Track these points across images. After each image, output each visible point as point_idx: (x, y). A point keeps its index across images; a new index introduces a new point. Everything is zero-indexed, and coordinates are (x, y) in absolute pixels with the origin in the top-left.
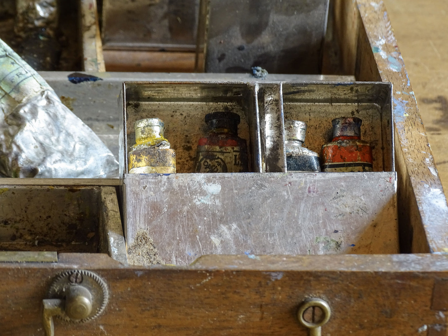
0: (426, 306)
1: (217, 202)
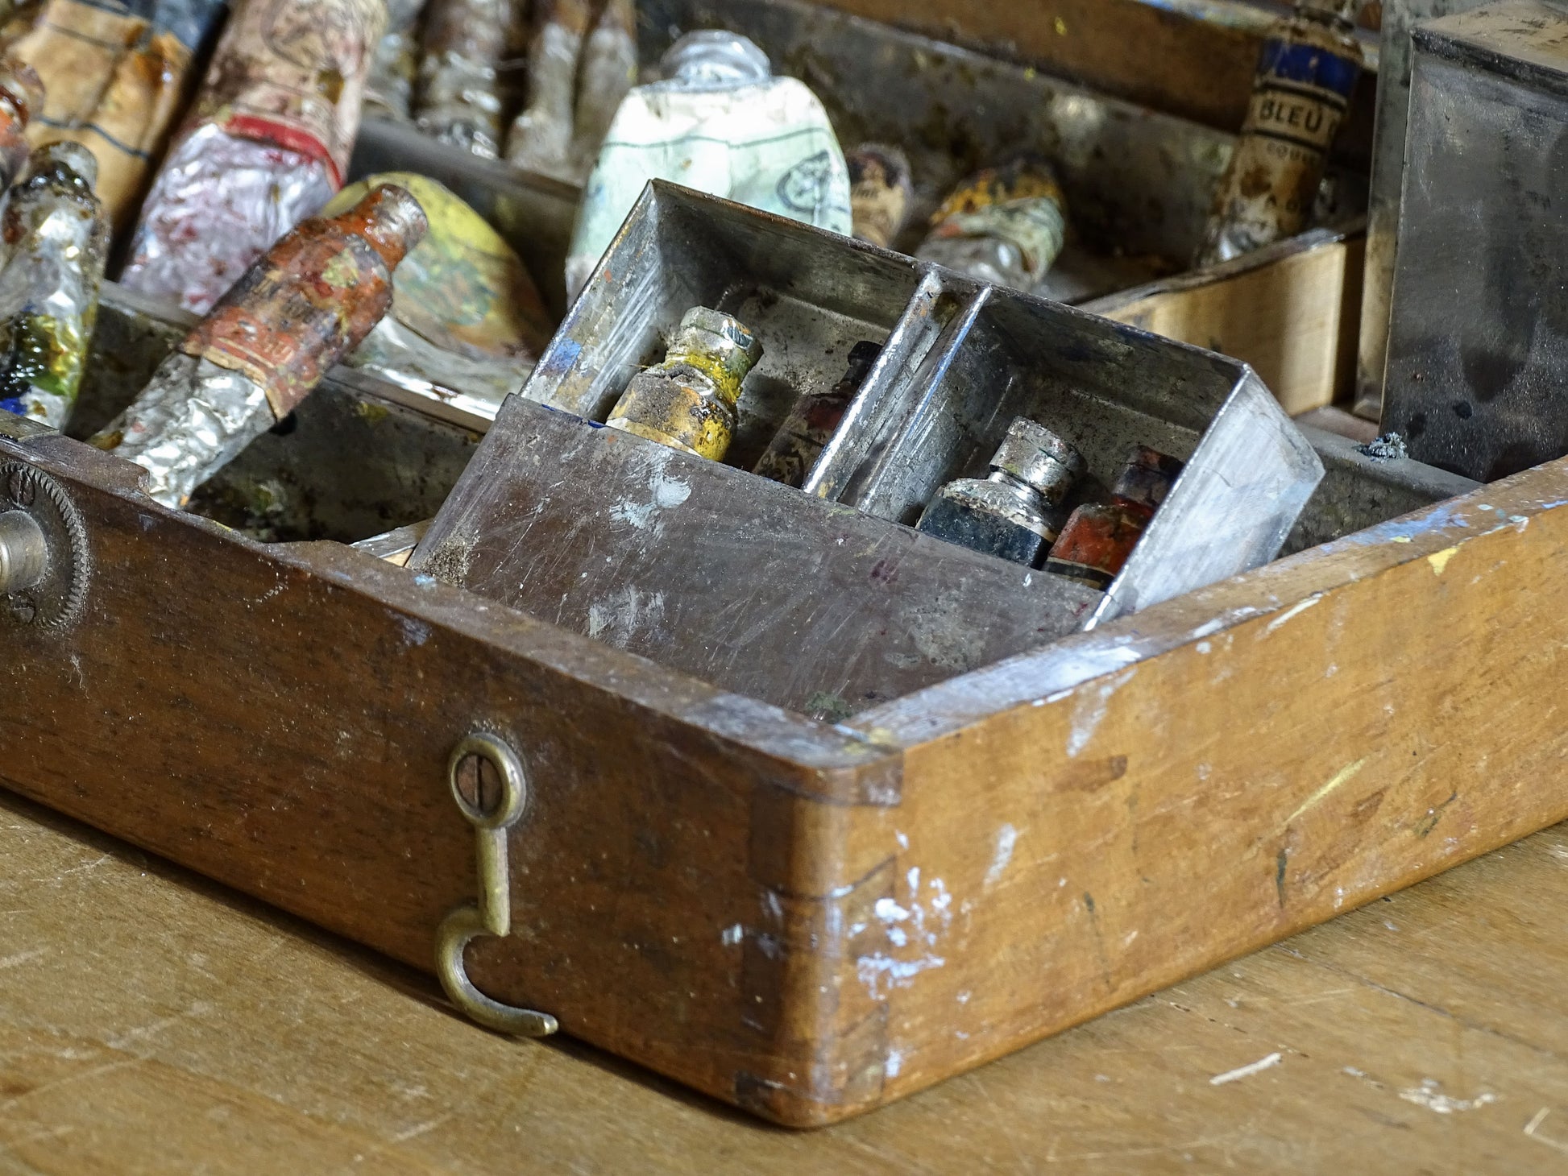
0: (740, 861)
1: (658, 527)
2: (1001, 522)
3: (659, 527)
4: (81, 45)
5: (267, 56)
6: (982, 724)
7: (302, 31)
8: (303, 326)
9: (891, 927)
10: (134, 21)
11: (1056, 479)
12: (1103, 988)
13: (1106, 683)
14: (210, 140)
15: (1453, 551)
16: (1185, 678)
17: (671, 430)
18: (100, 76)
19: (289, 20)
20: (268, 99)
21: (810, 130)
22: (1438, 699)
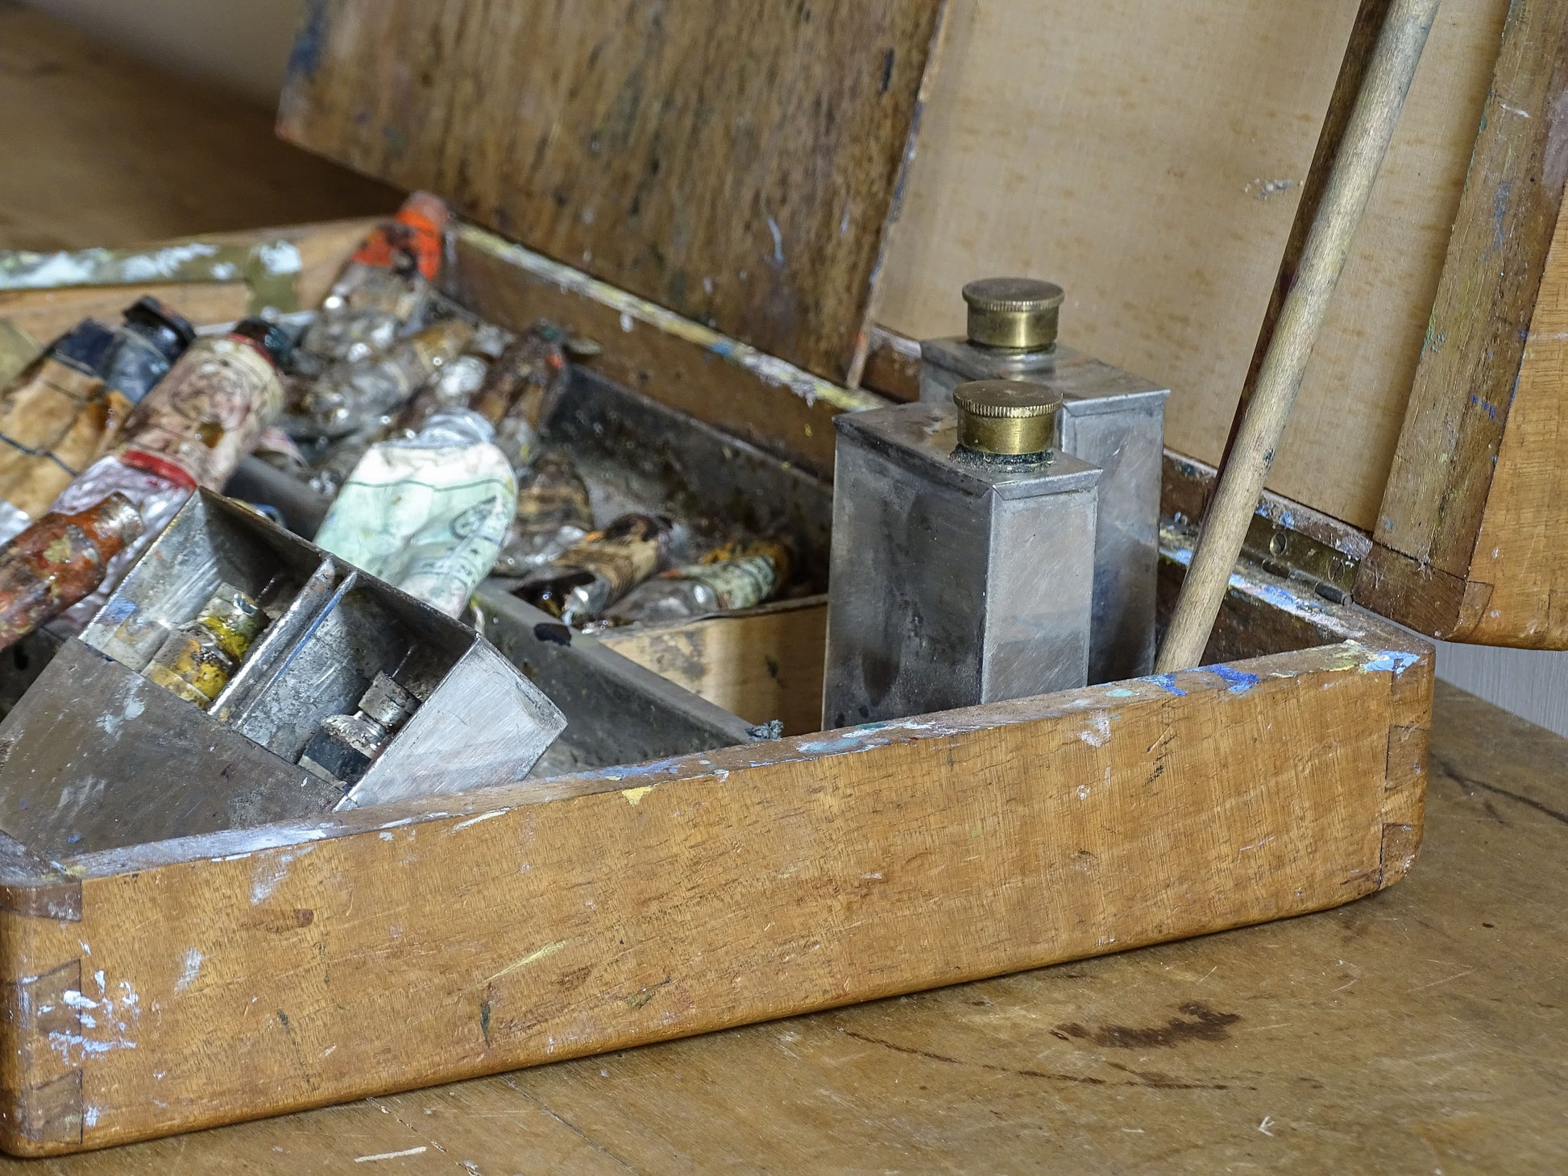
2: (345, 746)
3: (119, 733)
4: (61, 397)
5: (167, 409)
6: (163, 869)
7: (198, 393)
8: (21, 588)
9: (80, 1012)
10: (96, 381)
11: (397, 718)
12: (305, 1085)
13: (285, 852)
14: (110, 467)
15: (649, 789)
16: (368, 857)
17: (176, 669)
18: (67, 419)
19: (191, 385)
20: (156, 441)
21: (489, 481)
22: (645, 902)
